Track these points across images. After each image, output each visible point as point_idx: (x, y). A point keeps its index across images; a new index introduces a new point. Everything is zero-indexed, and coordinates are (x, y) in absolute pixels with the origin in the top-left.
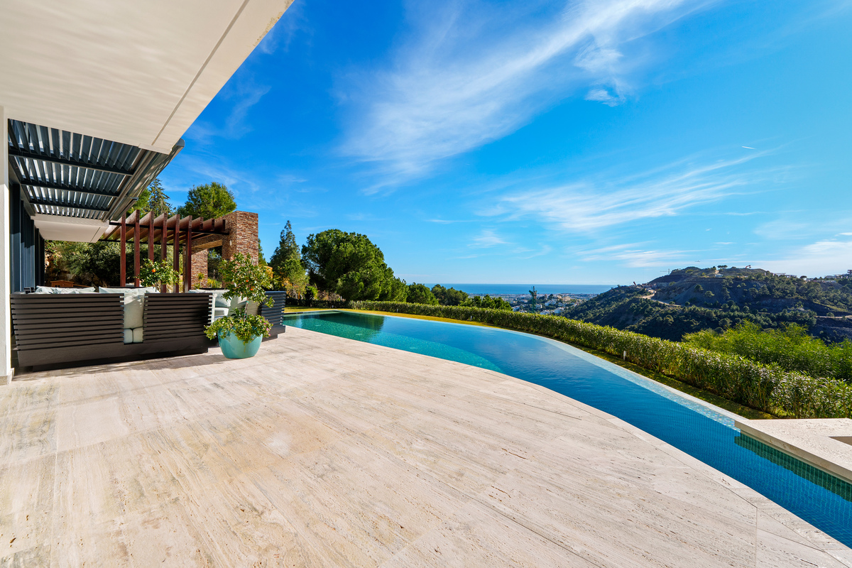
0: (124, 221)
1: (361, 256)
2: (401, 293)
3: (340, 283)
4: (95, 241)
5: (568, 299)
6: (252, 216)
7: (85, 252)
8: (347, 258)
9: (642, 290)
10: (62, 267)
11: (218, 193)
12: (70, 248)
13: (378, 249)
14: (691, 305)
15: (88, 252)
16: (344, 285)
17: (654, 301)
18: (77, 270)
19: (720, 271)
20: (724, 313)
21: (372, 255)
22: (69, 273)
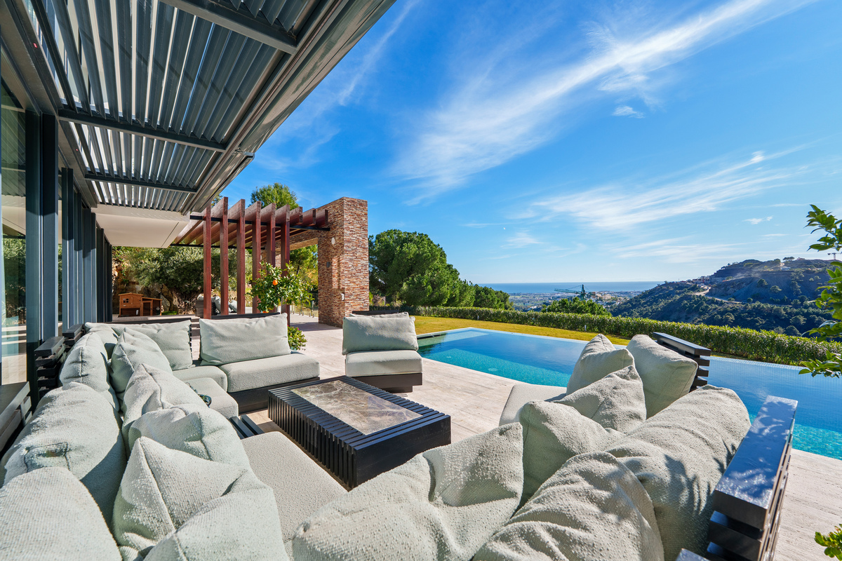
0: (209, 212)
1: (426, 257)
2: (469, 297)
3: (405, 287)
4: (166, 246)
5: (608, 297)
6: (361, 205)
7: (154, 260)
8: (411, 259)
9: (694, 285)
10: (131, 278)
11: (280, 194)
12: (138, 255)
13: (441, 249)
14: (754, 302)
15: (157, 259)
16: (410, 289)
17: (711, 298)
18: (147, 280)
19: (786, 264)
20: (795, 310)
21: (437, 255)
22: (138, 284)
